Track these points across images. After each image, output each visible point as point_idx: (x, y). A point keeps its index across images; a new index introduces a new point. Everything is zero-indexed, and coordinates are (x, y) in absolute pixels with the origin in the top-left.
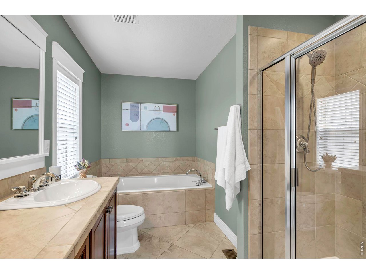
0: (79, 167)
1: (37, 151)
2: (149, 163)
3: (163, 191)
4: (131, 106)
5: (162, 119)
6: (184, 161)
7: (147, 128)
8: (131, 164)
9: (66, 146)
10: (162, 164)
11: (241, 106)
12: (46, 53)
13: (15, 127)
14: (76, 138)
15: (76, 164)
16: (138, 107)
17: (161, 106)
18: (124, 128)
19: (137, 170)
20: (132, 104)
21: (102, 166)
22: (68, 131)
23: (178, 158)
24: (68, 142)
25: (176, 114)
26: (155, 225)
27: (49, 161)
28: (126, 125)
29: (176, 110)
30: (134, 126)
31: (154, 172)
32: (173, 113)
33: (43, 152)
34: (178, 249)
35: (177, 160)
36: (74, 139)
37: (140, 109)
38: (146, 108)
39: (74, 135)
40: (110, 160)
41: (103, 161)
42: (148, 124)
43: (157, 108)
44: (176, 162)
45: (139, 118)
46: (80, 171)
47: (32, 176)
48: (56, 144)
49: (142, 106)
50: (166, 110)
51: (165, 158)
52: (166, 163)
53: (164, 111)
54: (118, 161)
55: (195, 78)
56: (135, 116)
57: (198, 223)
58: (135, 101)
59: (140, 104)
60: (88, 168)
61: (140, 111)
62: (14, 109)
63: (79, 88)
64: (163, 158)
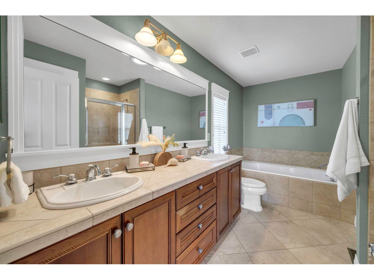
0: (225, 149)
1: (204, 139)
2: (282, 154)
3: (289, 177)
4: (265, 107)
5: (297, 115)
6: (323, 156)
7: (280, 124)
8: (265, 153)
9: (220, 137)
10: (296, 156)
11: (358, 99)
12: (208, 91)
13: (200, 127)
14: (225, 132)
15: (223, 147)
16: (272, 107)
17: (295, 104)
18: (260, 125)
19: (270, 159)
20: (267, 105)
21: (244, 152)
22: (221, 128)
23: (316, 153)
24: (221, 135)
25: (312, 109)
26: (280, 203)
27: (210, 143)
28: (261, 123)
29: (313, 105)
30: (268, 123)
31: (287, 162)
32: (309, 109)
33: (207, 139)
34: (295, 225)
35: (313, 154)
36: (224, 133)
37: (273, 109)
38: (279, 107)
39: (224, 131)
40: (249, 148)
41: (244, 148)
42: (281, 121)
43: (290, 106)
44: (312, 156)
45: (272, 116)
46: (225, 151)
47: (202, 148)
48: (213, 136)
49: (275, 106)
50: (300, 106)
51: (299, 151)
52: (301, 156)
53: (298, 108)
54: (255, 150)
55: (341, 67)
56: (269, 114)
57: (329, 218)
58: (269, 103)
59: (273, 105)
60: (229, 150)
61: (273, 110)
62: (200, 117)
63: (226, 102)
64: (296, 151)
